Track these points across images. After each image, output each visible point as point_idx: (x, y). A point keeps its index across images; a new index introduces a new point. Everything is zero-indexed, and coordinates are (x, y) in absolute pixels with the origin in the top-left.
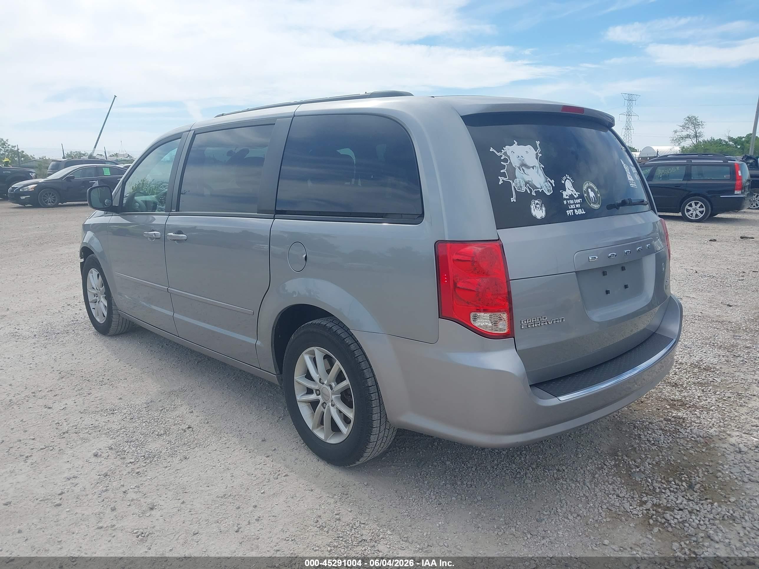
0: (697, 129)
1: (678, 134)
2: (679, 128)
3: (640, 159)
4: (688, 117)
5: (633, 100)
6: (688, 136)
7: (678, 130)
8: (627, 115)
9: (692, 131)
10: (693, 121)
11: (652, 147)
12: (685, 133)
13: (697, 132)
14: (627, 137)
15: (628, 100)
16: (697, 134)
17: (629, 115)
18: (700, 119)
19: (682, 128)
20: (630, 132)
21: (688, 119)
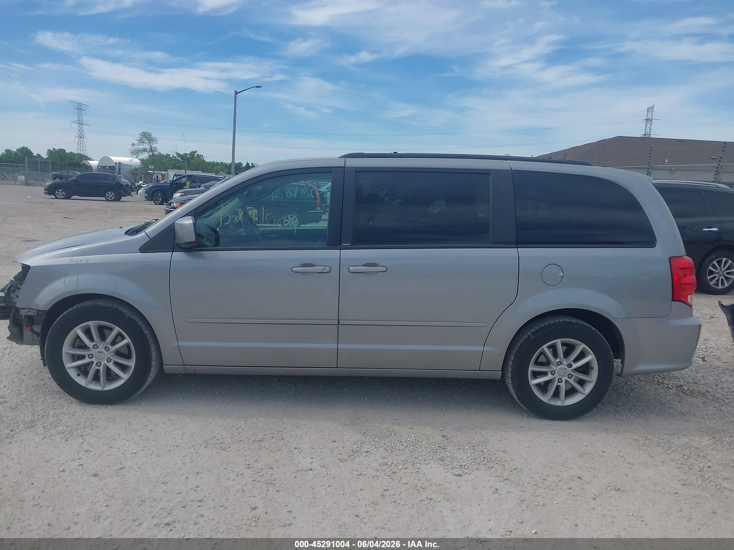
0: (152, 144)
1: (135, 147)
2: (136, 142)
3: (99, 168)
4: (143, 133)
5: (82, 110)
6: (145, 150)
7: (135, 143)
8: (78, 124)
9: (147, 146)
10: (146, 137)
11: (110, 157)
12: (142, 147)
13: (152, 147)
14: (81, 145)
15: (77, 109)
16: (153, 149)
17: (80, 123)
18: (153, 136)
19: (138, 142)
20: (83, 141)
21: (142, 134)
